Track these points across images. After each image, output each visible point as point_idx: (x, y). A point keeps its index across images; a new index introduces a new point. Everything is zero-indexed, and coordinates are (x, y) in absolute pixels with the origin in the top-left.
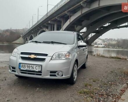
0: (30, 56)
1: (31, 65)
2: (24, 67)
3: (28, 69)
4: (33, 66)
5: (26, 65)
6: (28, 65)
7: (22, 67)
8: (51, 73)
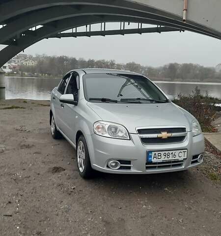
0: (159, 135)
1: (171, 152)
2: (159, 157)
3: (166, 159)
4: (174, 152)
5: (162, 153)
6: (167, 152)
7: (155, 158)
8: (193, 159)
